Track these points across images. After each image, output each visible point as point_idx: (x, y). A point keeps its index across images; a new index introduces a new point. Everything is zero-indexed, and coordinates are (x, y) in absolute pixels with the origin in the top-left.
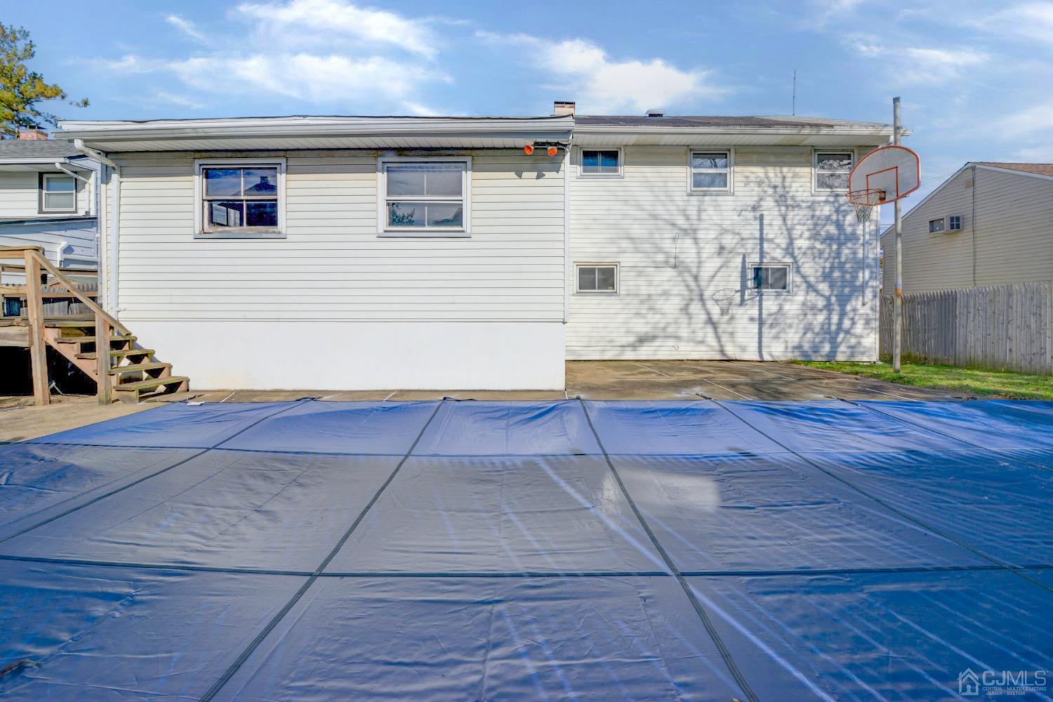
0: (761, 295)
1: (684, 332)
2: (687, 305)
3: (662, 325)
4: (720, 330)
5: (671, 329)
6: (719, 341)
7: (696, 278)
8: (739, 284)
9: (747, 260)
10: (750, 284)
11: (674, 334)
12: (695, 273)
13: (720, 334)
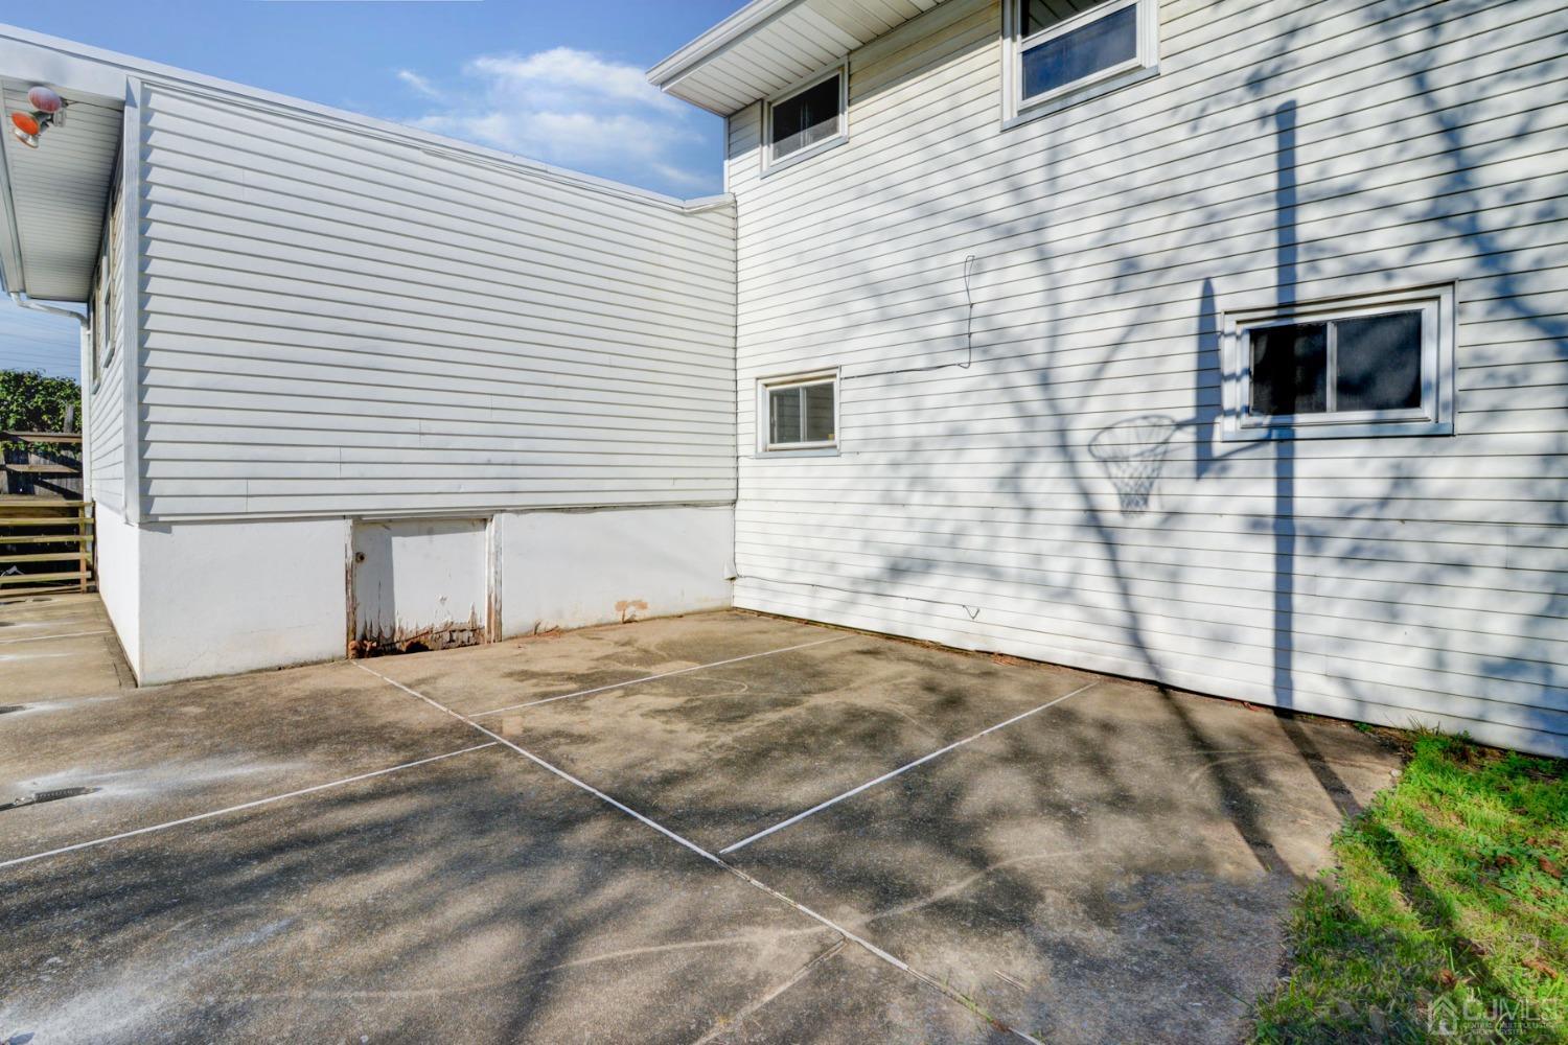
0: (1285, 440)
1: (1009, 557)
2: (1019, 467)
3: (946, 528)
4: (1129, 554)
5: (976, 541)
6: (1125, 593)
7: (1045, 382)
8: (1190, 398)
9: (1221, 304)
10: (1236, 393)
11: (980, 558)
12: (1040, 360)
13: (1128, 568)
